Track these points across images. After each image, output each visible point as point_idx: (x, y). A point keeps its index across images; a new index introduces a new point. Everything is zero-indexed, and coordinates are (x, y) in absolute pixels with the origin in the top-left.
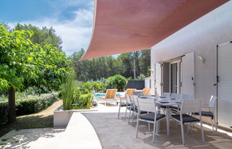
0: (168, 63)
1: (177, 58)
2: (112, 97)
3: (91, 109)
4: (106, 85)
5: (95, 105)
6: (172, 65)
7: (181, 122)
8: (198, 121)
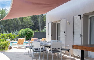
0: (56, 23)
1: (59, 21)
2: (22, 43)
3: (8, 50)
4: (18, 35)
5: (11, 48)
6: (57, 24)
7: (52, 52)
8: (60, 52)
